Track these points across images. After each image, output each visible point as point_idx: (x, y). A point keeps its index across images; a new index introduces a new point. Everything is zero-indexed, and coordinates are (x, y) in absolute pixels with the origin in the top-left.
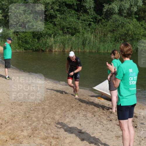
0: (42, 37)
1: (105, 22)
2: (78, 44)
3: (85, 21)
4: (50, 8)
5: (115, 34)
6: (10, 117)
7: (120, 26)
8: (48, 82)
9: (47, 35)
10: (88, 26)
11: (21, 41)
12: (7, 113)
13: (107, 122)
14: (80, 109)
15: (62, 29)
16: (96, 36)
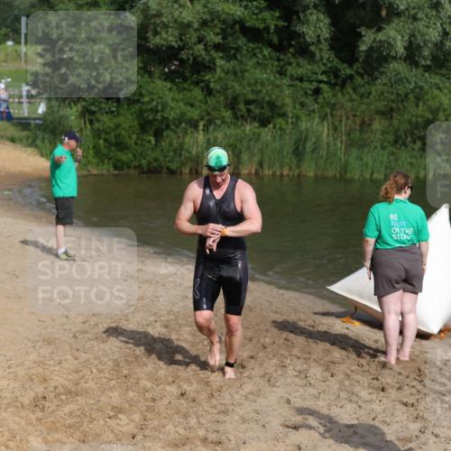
0: (171, 129)
1: (364, 86)
2: (279, 151)
3: (301, 80)
4: (194, 39)
5: (396, 123)
6: (70, 377)
7: (411, 96)
8: (187, 269)
9: (183, 125)
10: (310, 98)
11: (106, 140)
12: (60, 363)
13: (370, 394)
14: (287, 354)
15: (232, 105)
16: (335, 129)
